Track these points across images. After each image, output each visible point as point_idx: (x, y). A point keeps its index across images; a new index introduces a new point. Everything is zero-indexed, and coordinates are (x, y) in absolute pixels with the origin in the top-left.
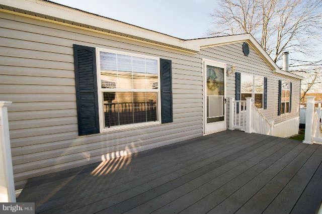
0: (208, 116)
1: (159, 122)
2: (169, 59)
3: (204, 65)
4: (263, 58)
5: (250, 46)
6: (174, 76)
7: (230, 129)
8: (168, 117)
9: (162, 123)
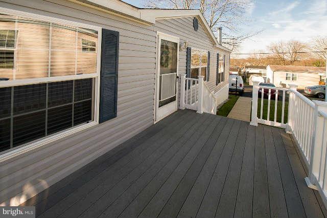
0: (160, 99)
1: (94, 123)
2: (116, 30)
3: (158, 38)
4: (208, 34)
5: (199, 22)
6: (121, 52)
7: (180, 108)
8: (109, 111)
9: (99, 123)
